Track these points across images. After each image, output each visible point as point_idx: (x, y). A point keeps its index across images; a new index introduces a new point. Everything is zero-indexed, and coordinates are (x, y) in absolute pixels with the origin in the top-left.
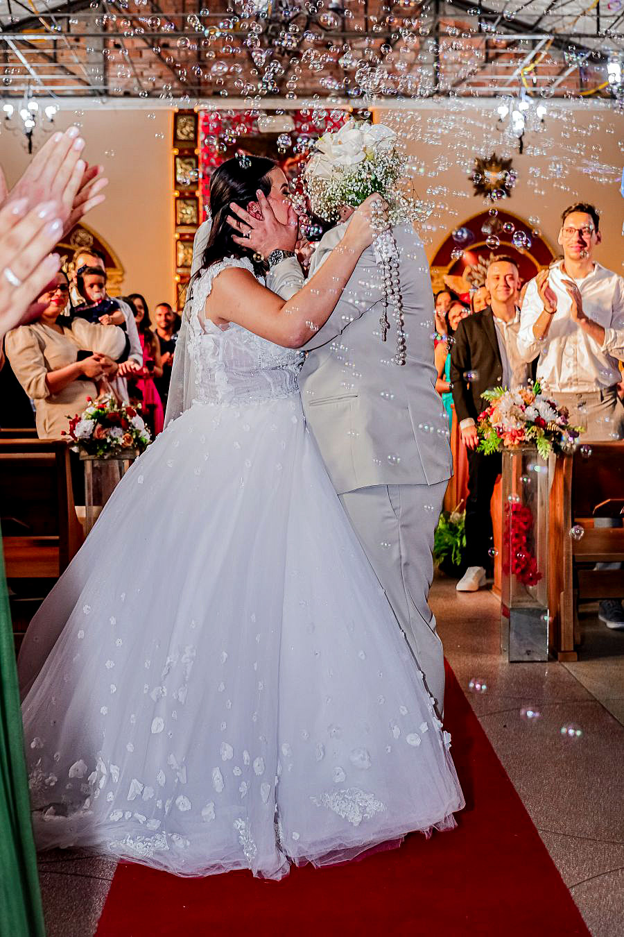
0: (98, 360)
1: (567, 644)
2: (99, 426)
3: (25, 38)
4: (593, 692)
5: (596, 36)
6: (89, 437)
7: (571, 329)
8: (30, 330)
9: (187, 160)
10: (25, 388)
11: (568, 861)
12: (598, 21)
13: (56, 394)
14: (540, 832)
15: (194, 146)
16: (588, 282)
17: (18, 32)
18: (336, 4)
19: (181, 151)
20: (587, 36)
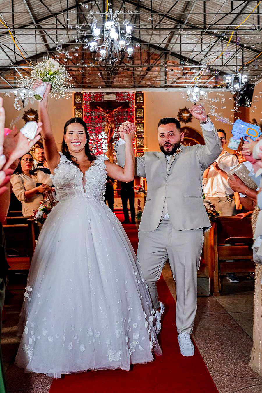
0: (43, 186)
1: (216, 290)
2: (45, 213)
3: (21, 67)
4: (226, 309)
5: (222, 66)
6: (41, 218)
7: (216, 174)
8: (19, 176)
9: (79, 110)
10: (17, 197)
11: (221, 385)
12: (222, 61)
13: (29, 199)
14: (210, 372)
15: (81, 105)
16: (222, 157)
17: (18, 65)
18: (130, 55)
19: (77, 107)
20: (218, 66)
